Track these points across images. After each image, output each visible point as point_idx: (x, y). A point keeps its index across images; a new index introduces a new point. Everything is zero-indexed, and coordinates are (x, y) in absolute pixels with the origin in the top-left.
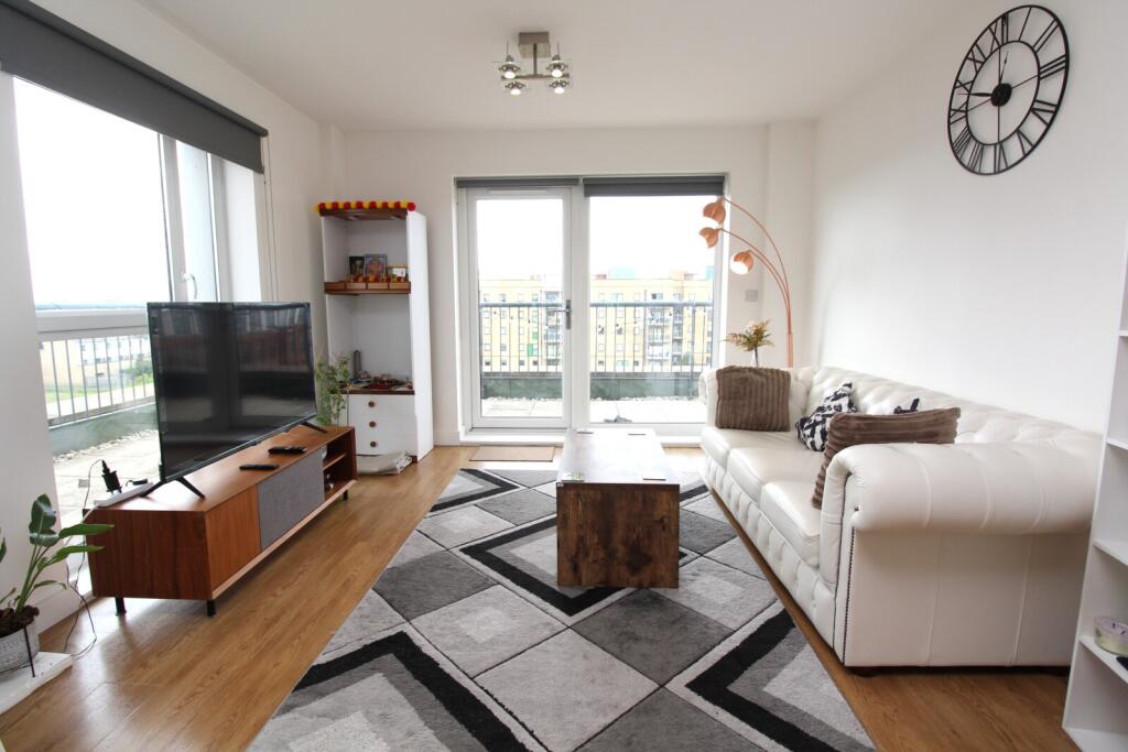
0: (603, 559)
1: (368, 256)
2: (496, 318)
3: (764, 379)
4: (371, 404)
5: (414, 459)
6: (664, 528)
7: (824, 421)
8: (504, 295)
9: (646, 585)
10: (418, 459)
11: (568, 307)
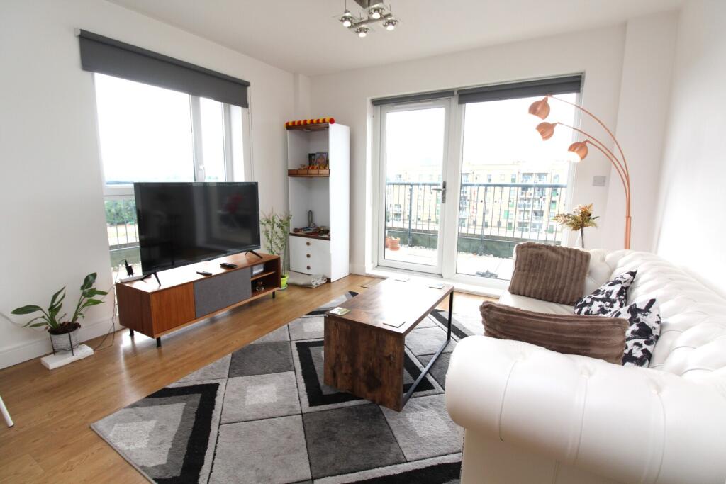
0: (350, 374)
1: (318, 153)
2: (421, 193)
3: (560, 257)
4: (308, 244)
5: (329, 281)
6: (390, 364)
7: (591, 304)
8: (490, 175)
9: (377, 402)
10: (332, 281)
11: (444, 187)
